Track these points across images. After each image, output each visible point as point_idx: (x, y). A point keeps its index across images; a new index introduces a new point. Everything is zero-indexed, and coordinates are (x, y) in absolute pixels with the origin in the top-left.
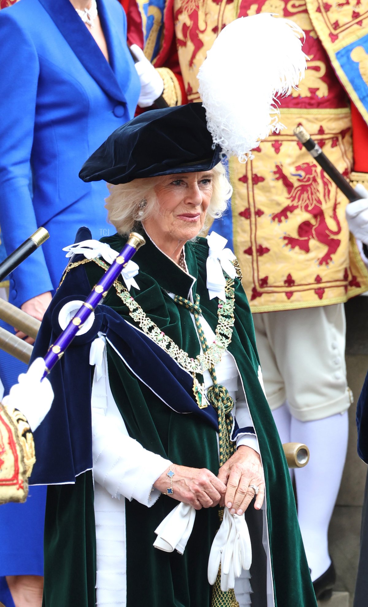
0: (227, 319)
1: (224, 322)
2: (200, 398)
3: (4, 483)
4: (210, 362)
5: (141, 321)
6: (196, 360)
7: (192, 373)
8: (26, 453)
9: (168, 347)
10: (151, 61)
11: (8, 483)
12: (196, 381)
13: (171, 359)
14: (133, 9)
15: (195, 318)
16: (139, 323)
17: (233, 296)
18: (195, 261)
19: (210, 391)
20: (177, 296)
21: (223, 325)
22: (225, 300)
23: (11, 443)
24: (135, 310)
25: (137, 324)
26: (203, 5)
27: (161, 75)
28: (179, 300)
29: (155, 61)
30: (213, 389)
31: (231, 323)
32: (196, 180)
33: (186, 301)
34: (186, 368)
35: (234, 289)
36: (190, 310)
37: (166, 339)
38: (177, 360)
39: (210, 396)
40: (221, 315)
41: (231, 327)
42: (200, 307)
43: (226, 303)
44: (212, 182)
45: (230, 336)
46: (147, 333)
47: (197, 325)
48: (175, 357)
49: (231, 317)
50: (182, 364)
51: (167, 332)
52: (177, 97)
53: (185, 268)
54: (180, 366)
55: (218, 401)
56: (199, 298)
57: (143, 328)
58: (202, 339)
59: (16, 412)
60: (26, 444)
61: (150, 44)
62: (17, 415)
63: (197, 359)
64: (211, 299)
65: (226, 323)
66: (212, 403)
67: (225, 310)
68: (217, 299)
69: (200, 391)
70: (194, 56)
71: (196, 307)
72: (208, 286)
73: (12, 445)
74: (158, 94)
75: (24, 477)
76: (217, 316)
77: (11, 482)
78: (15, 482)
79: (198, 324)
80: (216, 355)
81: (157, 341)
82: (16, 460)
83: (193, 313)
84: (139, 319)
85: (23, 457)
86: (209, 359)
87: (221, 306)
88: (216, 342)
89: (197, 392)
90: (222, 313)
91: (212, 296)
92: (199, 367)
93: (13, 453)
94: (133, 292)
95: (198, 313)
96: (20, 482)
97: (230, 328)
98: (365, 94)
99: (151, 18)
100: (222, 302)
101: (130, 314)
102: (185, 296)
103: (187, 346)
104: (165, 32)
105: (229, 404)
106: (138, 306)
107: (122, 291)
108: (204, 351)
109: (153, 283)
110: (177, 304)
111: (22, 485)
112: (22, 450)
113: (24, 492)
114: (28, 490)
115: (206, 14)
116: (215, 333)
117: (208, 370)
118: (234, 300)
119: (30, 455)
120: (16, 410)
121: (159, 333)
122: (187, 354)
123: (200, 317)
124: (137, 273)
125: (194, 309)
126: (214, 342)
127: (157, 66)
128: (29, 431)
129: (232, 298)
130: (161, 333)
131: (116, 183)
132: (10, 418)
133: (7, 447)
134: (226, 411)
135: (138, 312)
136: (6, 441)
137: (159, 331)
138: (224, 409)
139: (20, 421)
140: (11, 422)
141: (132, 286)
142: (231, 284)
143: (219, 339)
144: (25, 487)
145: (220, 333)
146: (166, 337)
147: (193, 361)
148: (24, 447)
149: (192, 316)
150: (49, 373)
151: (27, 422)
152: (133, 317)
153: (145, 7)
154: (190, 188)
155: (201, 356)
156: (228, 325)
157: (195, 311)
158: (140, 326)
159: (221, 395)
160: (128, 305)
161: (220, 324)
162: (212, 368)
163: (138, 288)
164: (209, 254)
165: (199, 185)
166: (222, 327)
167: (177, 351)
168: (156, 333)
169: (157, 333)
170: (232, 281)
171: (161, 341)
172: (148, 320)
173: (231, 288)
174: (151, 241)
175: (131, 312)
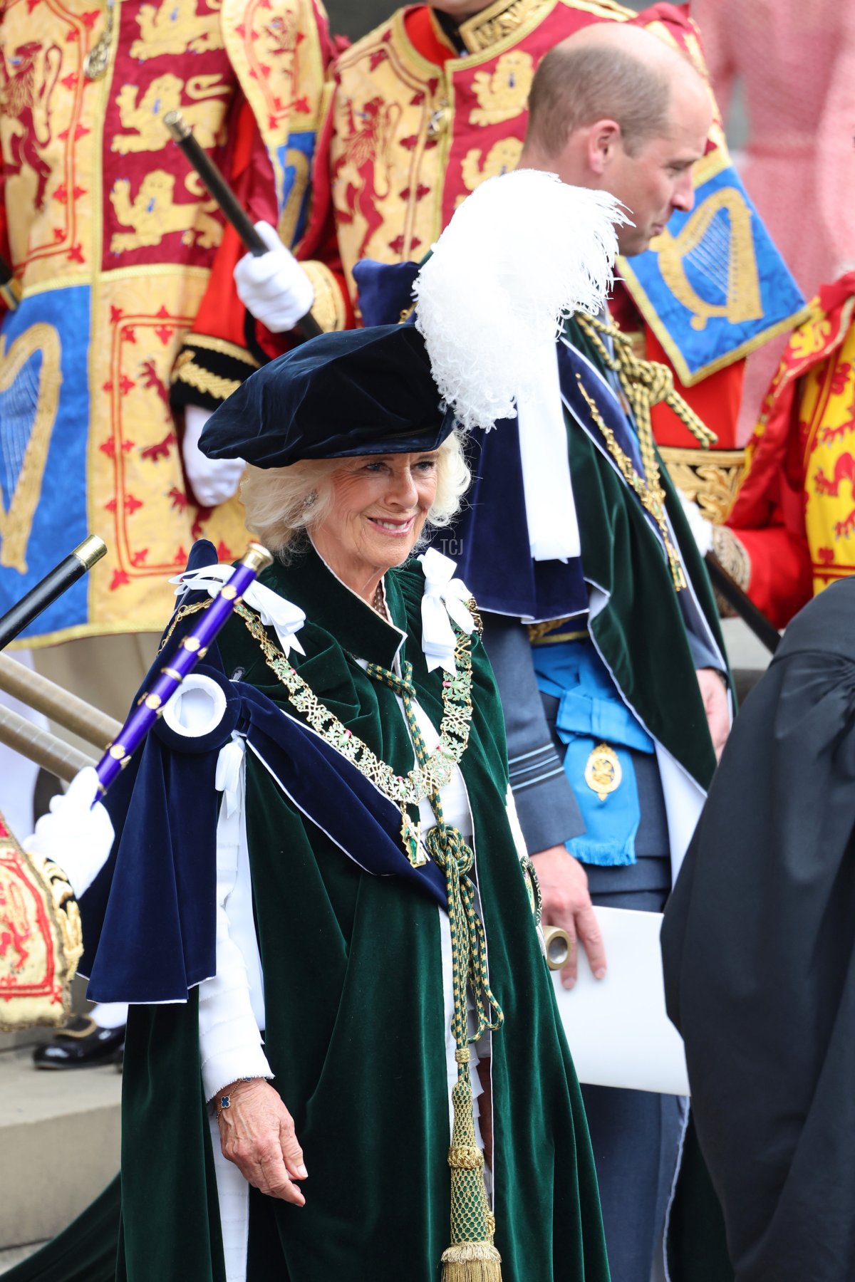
0: (459, 708)
1: (454, 713)
2: (414, 849)
3: (28, 991)
4: (431, 782)
5: (310, 711)
6: (406, 780)
7: (399, 803)
8: (67, 937)
9: (359, 756)
10: (291, 248)
11: (34, 991)
12: (406, 818)
13: (363, 778)
14: (258, 156)
15: (404, 703)
16: (307, 714)
17: (469, 666)
18: (401, 602)
19: (431, 836)
20: (371, 665)
21: (453, 718)
22: (454, 673)
23: (42, 921)
24: (298, 692)
25: (303, 716)
26: (383, 151)
27: (309, 275)
28: (376, 672)
29: (297, 249)
30: (437, 831)
31: (467, 714)
32: (409, 464)
33: (389, 674)
34: (389, 794)
35: (470, 653)
36: (396, 690)
37: (354, 743)
38: (374, 780)
39: (432, 845)
40: (449, 700)
41: (467, 722)
42: (413, 684)
43: (457, 678)
44: (435, 466)
45: (466, 737)
46: (321, 732)
47: (407, 717)
48: (371, 774)
49: (467, 704)
50: (383, 787)
51: (356, 729)
52: (336, 313)
53: (385, 615)
54: (379, 791)
55: (445, 853)
56: (410, 669)
57: (313, 724)
58: (418, 743)
59: (49, 864)
60: (67, 922)
61: (289, 218)
62: (50, 870)
63: (408, 777)
64: (429, 671)
65: (458, 715)
66: (434, 857)
67: (456, 692)
68: (440, 671)
69: (414, 837)
70: (366, 241)
71: (407, 685)
72: (425, 648)
73: (43, 923)
74: (302, 310)
75: (62, 982)
76: (442, 701)
77: (40, 991)
78: (47, 989)
79: (410, 715)
80: (441, 771)
81: (339, 747)
82: (50, 951)
83: (400, 695)
84: (307, 707)
85: (62, 946)
86: (429, 779)
87: (449, 684)
88: (441, 747)
89: (409, 838)
90: (450, 697)
91: (432, 665)
92: (412, 793)
93: (45, 938)
94: (294, 658)
95: (410, 695)
96: (56, 990)
97: (464, 724)
98: (668, 308)
99: (290, 171)
100: (449, 677)
101: (290, 699)
102: (387, 664)
103: (391, 756)
104: (314, 198)
105: (465, 858)
106: (303, 683)
108: (421, 763)
109: (329, 643)
110: (372, 679)
111: (59, 995)
112: (60, 933)
113: (64, 1008)
114: (69, 1003)
115: (389, 167)
116: (440, 732)
117: (428, 797)
118: (472, 673)
119: (73, 942)
120: (48, 860)
121: (342, 732)
122: (390, 769)
123: (412, 703)
124: (301, 625)
125: (403, 688)
126: (438, 748)
127: (302, 257)
128: (72, 898)
129: (467, 670)
130: (345, 732)
131: (264, 465)
132: (38, 876)
133: (34, 928)
134: (460, 870)
135: (303, 694)
136: (32, 916)
137: (342, 728)
138: (458, 868)
139: (56, 881)
140: (41, 882)
141: (292, 649)
142: (466, 645)
143: (447, 743)
144: (64, 999)
145: (449, 732)
146: (355, 739)
147: (401, 781)
148: (62, 927)
149: (399, 700)
150: (105, 793)
151: (68, 882)
152: (295, 704)
153: (281, 152)
154: (396, 476)
155: (416, 772)
157: (404, 692)
158: (308, 719)
159: (452, 842)
160: (286, 682)
161: (448, 716)
162: (434, 795)
163: (302, 652)
164: (425, 588)
165: (413, 471)
166: (450, 721)
167: (374, 763)
168: (336, 731)
169: (339, 733)
170: (466, 638)
171: (346, 747)
172: (321, 708)
173: (466, 651)
174: (326, 567)
175: (292, 695)
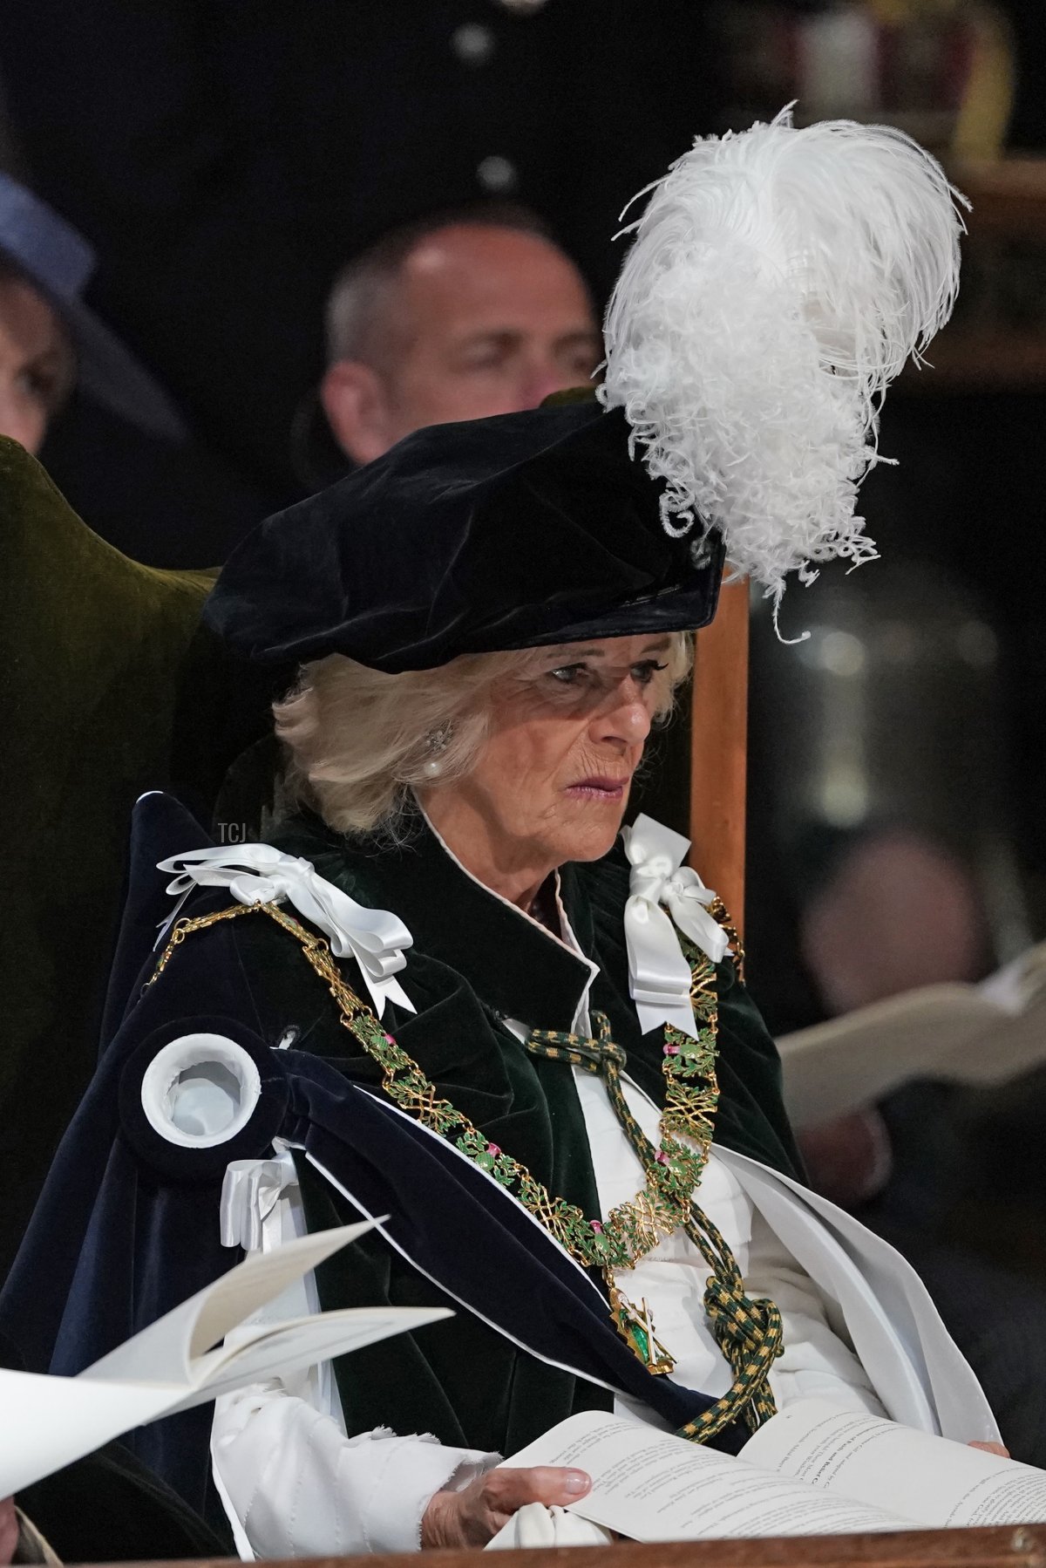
0: (694, 1091)
1: (685, 1101)
2: (642, 1343)
5: (421, 1109)
9: (514, 1190)
17: (714, 1019)
20: (536, 1033)
21: (684, 1110)
24: (401, 1075)
28: (544, 1043)
31: (708, 1102)
35: (715, 994)
37: (506, 1165)
40: (674, 1074)
41: (706, 1114)
43: (692, 1040)
49: (708, 1084)
56: (606, 1027)
65: (692, 1105)
67: (687, 1063)
72: (634, 991)
87: (676, 1050)
89: (628, 1324)
90: (676, 1072)
91: (649, 1020)
94: (391, 1020)
97: (703, 1117)
100: (678, 1038)
101: (385, 1086)
102: (564, 1026)
106: (407, 1061)
107: (357, 1013)
109: (453, 987)
110: (538, 1059)
118: (718, 1030)
121: (481, 1148)
129: (710, 1025)
130: (487, 1147)
135: (409, 1079)
137: (481, 1140)
141: (387, 1000)
142: (706, 981)
146: (506, 1160)
147: (598, 1230)
152: (393, 1096)
156: (698, 1107)
160: (377, 1056)
163: (410, 1007)
164: (631, 886)
166: (679, 1116)
167: (543, 1202)
168: (471, 1147)
169: (476, 1149)
170: (708, 970)
172: (443, 1105)
173: (707, 992)
174: (443, 850)
175: (388, 1078)
